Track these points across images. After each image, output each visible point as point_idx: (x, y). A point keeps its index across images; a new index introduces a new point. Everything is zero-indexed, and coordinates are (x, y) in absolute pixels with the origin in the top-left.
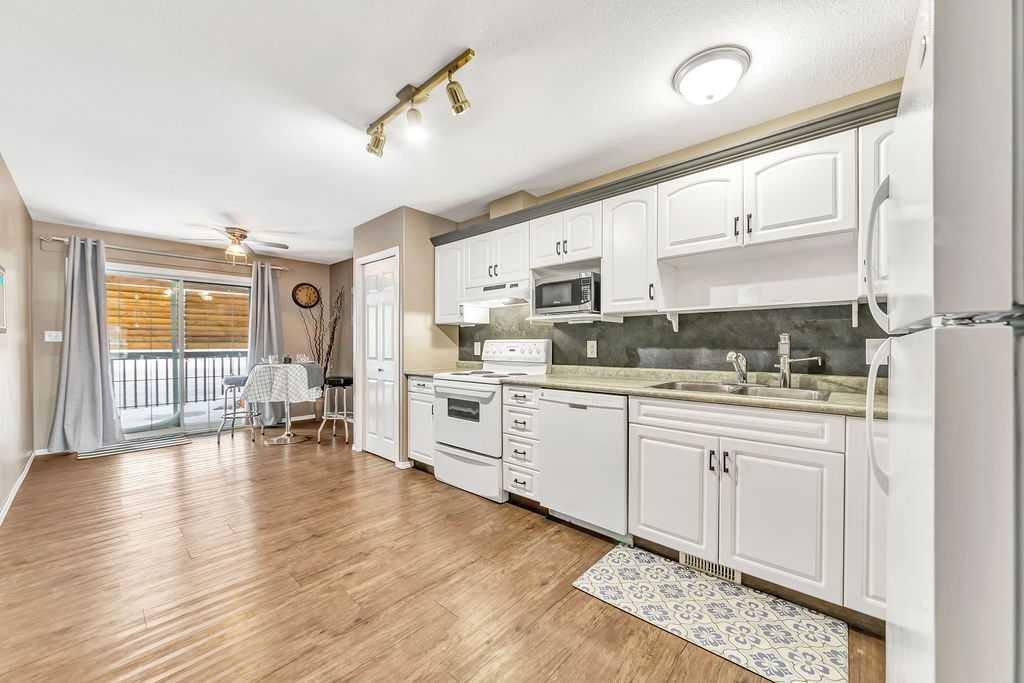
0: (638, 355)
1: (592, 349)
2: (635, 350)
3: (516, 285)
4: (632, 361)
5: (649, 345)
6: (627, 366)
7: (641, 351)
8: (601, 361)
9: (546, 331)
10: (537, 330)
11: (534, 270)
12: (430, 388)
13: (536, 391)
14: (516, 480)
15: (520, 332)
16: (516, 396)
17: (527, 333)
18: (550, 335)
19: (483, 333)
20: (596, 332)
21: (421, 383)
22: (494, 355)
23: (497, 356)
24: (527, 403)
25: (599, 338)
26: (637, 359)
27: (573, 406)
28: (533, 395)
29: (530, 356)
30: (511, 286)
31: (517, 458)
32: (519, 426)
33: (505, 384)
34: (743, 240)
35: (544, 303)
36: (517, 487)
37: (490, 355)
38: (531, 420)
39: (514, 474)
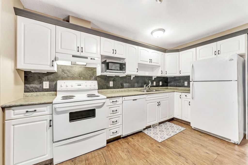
0: (124, 85)
1: (111, 84)
3: (94, 59)
4: (122, 87)
5: (126, 83)
6: (121, 88)
8: (114, 88)
9: (94, 77)
10: (89, 77)
11: (102, 56)
12: (45, 111)
13: (121, 98)
14: (113, 133)
15: (79, 78)
16: (113, 101)
17: (84, 78)
18: (96, 79)
19: (51, 77)
20: (112, 79)
21: (29, 110)
22: (67, 88)
23: (69, 88)
24: (117, 103)
25: (113, 81)
26: (124, 86)
27: (133, 100)
28: (120, 100)
29: (90, 87)
30: (91, 59)
31: (113, 124)
32: (114, 112)
33: (108, 98)
34: (150, 64)
35: (110, 68)
36: (113, 135)
37: (64, 88)
38: (120, 109)
39: (112, 131)
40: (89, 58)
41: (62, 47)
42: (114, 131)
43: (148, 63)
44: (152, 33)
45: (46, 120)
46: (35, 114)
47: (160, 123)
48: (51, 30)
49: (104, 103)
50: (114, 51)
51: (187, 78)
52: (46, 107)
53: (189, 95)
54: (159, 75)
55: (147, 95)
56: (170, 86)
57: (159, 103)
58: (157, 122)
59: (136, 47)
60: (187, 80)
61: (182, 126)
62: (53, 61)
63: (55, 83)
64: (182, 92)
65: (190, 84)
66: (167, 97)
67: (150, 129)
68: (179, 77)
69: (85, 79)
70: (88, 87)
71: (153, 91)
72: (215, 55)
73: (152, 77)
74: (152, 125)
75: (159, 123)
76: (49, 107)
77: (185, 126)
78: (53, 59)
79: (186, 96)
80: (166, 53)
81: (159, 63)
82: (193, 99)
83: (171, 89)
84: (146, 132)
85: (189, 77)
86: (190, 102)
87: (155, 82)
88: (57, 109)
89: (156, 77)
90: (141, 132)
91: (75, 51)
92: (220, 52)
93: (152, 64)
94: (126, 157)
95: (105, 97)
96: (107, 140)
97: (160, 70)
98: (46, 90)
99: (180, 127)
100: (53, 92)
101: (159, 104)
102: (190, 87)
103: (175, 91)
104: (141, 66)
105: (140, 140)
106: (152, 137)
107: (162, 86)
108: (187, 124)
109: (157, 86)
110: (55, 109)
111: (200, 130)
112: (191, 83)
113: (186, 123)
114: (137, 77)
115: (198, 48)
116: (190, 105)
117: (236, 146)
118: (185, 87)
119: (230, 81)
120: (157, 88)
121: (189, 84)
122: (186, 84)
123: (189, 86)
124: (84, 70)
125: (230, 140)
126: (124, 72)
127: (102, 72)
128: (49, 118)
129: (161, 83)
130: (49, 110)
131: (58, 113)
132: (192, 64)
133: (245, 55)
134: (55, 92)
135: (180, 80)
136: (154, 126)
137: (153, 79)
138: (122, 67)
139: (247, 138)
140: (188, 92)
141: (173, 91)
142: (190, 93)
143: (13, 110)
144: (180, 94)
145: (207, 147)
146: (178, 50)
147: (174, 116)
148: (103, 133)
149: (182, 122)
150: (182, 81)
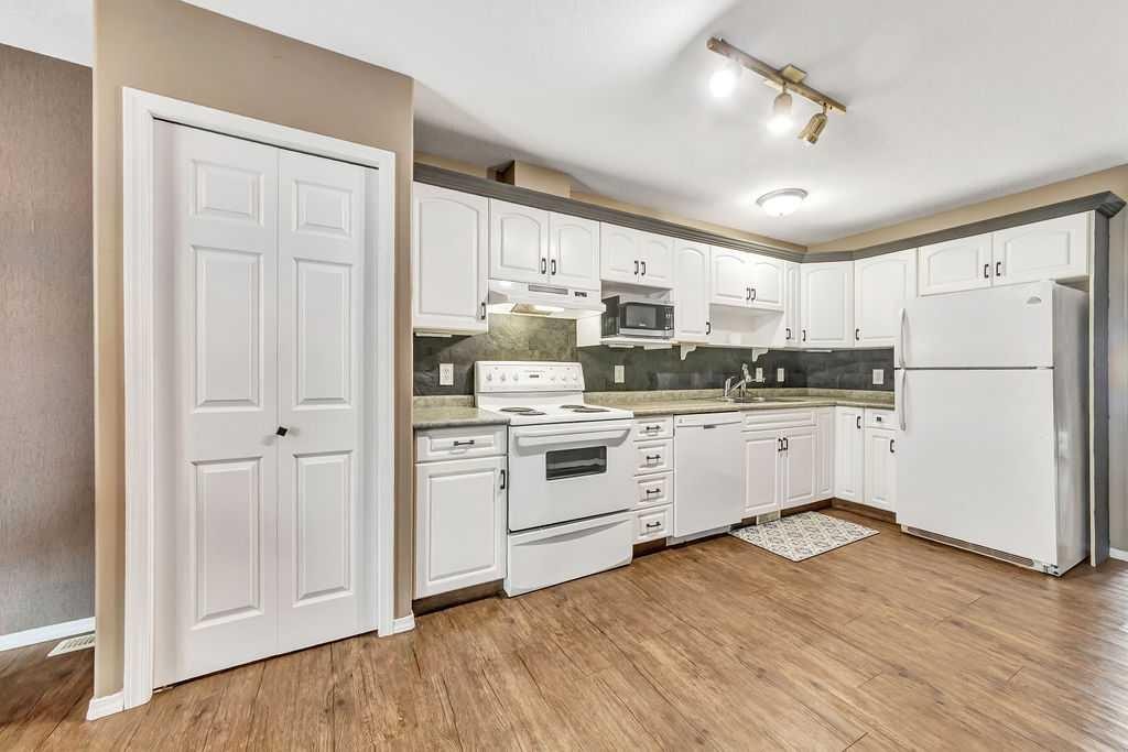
0: (657, 379)
1: (619, 374)
2: (654, 374)
3: (584, 295)
4: (653, 385)
5: (665, 371)
6: (651, 389)
7: (658, 375)
8: (626, 387)
9: (569, 352)
10: (555, 350)
11: (603, 282)
12: (490, 445)
13: (670, 419)
14: (648, 526)
15: (530, 353)
16: (648, 428)
17: (542, 353)
18: (574, 358)
19: (458, 349)
20: (623, 355)
21: (460, 440)
22: (505, 383)
23: (510, 384)
24: (660, 434)
25: (626, 363)
26: (657, 383)
27: (706, 427)
28: (667, 424)
29: (565, 383)
30: (577, 294)
31: (648, 499)
32: (651, 461)
33: (637, 416)
34: (750, 304)
35: (628, 323)
36: (648, 533)
37: (496, 384)
38: (665, 452)
39: (646, 520)
40: (571, 293)
41: (505, 263)
42: (652, 519)
43: (743, 303)
44: (759, 202)
45: (493, 470)
46: (472, 451)
47: (786, 514)
48: (478, 213)
49: (628, 430)
50: (639, 266)
51: (883, 357)
52: (493, 433)
53: (891, 418)
54: (779, 342)
55: (744, 414)
56: (818, 386)
57: (784, 442)
58: (776, 506)
59: (704, 247)
60: (883, 363)
61: (865, 525)
62: (483, 304)
63: (468, 367)
64: (863, 407)
65: (892, 378)
66: (812, 422)
67: (754, 527)
68: (852, 352)
69: (546, 356)
70: (559, 384)
71: (758, 401)
72: (986, 276)
73: (749, 351)
74: (760, 516)
75: (782, 511)
76: (500, 433)
77: (876, 524)
78: (483, 298)
79: (879, 419)
80: (802, 265)
81: (777, 302)
82: (904, 427)
83: (819, 396)
84: (742, 534)
85: (891, 351)
86: (892, 441)
87: (761, 369)
88: (521, 440)
89: (765, 352)
90: (726, 534)
91: (534, 270)
92: (1004, 267)
93: (756, 304)
94: (702, 589)
95: (630, 414)
96: (635, 546)
97: (783, 326)
98: (447, 390)
99: (860, 528)
100: (466, 397)
101: (785, 446)
102: (893, 390)
103: (838, 402)
104: (720, 315)
105: (731, 555)
106: (769, 546)
107: (783, 385)
108: (884, 519)
109: (770, 383)
110: (517, 438)
111: (928, 533)
112: (898, 375)
113: (880, 517)
114: (701, 350)
115: (925, 250)
116: (892, 451)
117: (1051, 581)
118: (875, 388)
119: (1031, 368)
120: (768, 390)
121: (889, 377)
122: (878, 376)
123: (889, 385)
124: (543, 327)
125: (1030, 562)
126: (668, 333)
127: (604, 334)
128: (499, 463)
129: (781, 375)
130: (499, 441)
131: (525, 451)
132: (902, 310)
133: (1088, 281)
134: (470, 397)
135: (854, 362)
136: (766, 520)
137: (755, 359)
138: (662, 317)
139: (1093, 563)
140: (889, 405)
141: (833, 401)
142: (893, 409)
143: (431, 438)
144: (859, 412)
145: (951, 578)
146: (851, 252)
147: (833, 492)
148: (621, 522)
149: (863, 513)
150: (862, 366)
